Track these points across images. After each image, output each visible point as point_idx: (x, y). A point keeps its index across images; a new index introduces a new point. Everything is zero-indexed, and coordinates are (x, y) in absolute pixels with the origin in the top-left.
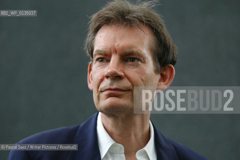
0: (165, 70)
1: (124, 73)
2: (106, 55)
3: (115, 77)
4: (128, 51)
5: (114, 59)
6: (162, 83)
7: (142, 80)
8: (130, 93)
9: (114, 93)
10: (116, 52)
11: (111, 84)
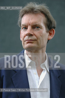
0: (51, 31)
1: (33, 33)
2: (26, 26)
3: (30, 35)
4: (34, 24)
5: (29, 28)
6: (50, 36)
7: (41, 36)
8: (36, 41)
9: (30, 42)
10: (30, 25)
11: (28, 38)
